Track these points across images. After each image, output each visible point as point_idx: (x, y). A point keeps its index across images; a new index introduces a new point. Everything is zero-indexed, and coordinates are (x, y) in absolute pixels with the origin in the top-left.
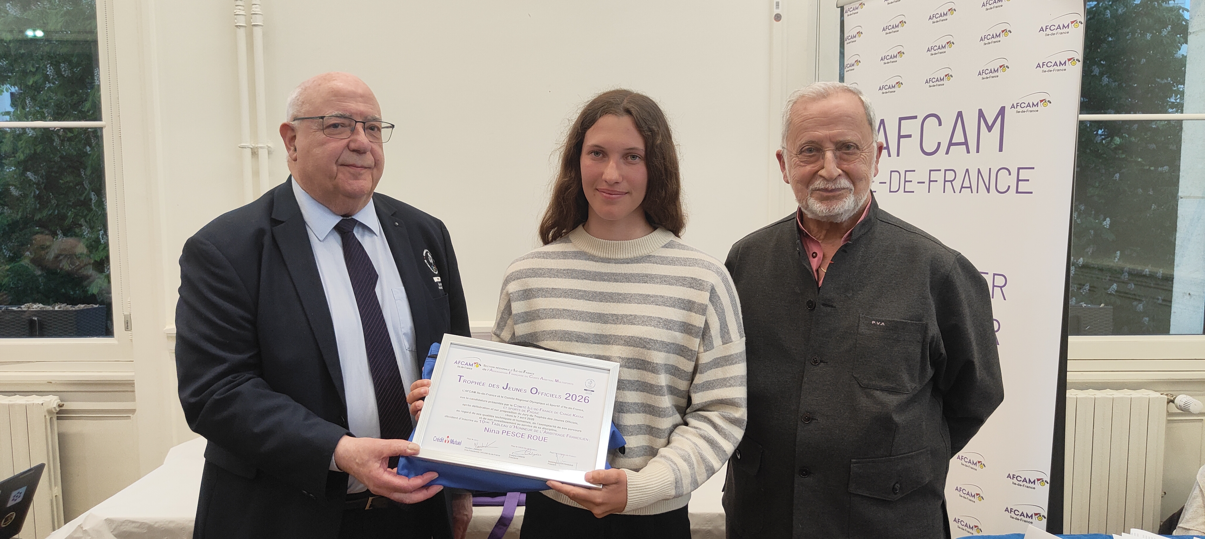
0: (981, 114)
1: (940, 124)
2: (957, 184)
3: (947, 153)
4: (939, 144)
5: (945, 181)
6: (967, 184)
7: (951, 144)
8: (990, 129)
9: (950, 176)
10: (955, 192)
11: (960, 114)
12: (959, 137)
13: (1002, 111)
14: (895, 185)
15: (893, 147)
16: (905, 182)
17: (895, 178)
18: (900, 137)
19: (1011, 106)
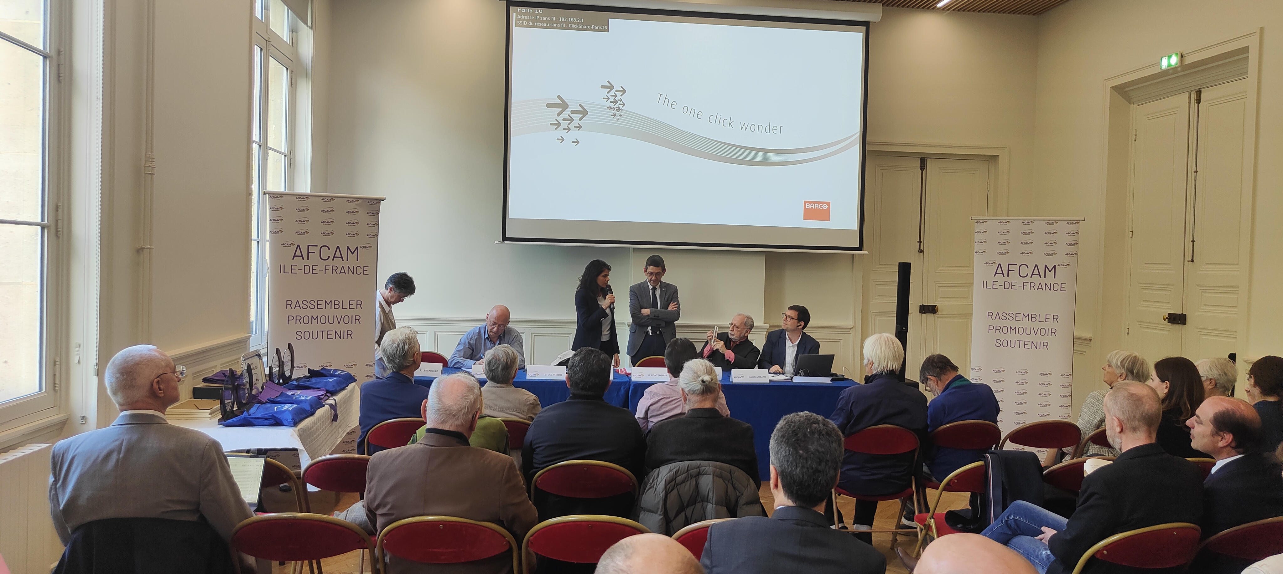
0: (348, 248)
1: (329, 249)
2: (338, 271)
3: (333, 260)
4: (329, 257)
5: (332, 270)
6: (343, 271)
7: (334, 257)
8: (353, 253)
9: (335, 268)
10: (337, 274)
11: (338, 247)
12: (338, 254)
13: (357, 248)
14: (307, 271)
15: (305, 256)
16: (313, 269)
17: (307, 268)
18: (308, 252)
19: (361, 247)
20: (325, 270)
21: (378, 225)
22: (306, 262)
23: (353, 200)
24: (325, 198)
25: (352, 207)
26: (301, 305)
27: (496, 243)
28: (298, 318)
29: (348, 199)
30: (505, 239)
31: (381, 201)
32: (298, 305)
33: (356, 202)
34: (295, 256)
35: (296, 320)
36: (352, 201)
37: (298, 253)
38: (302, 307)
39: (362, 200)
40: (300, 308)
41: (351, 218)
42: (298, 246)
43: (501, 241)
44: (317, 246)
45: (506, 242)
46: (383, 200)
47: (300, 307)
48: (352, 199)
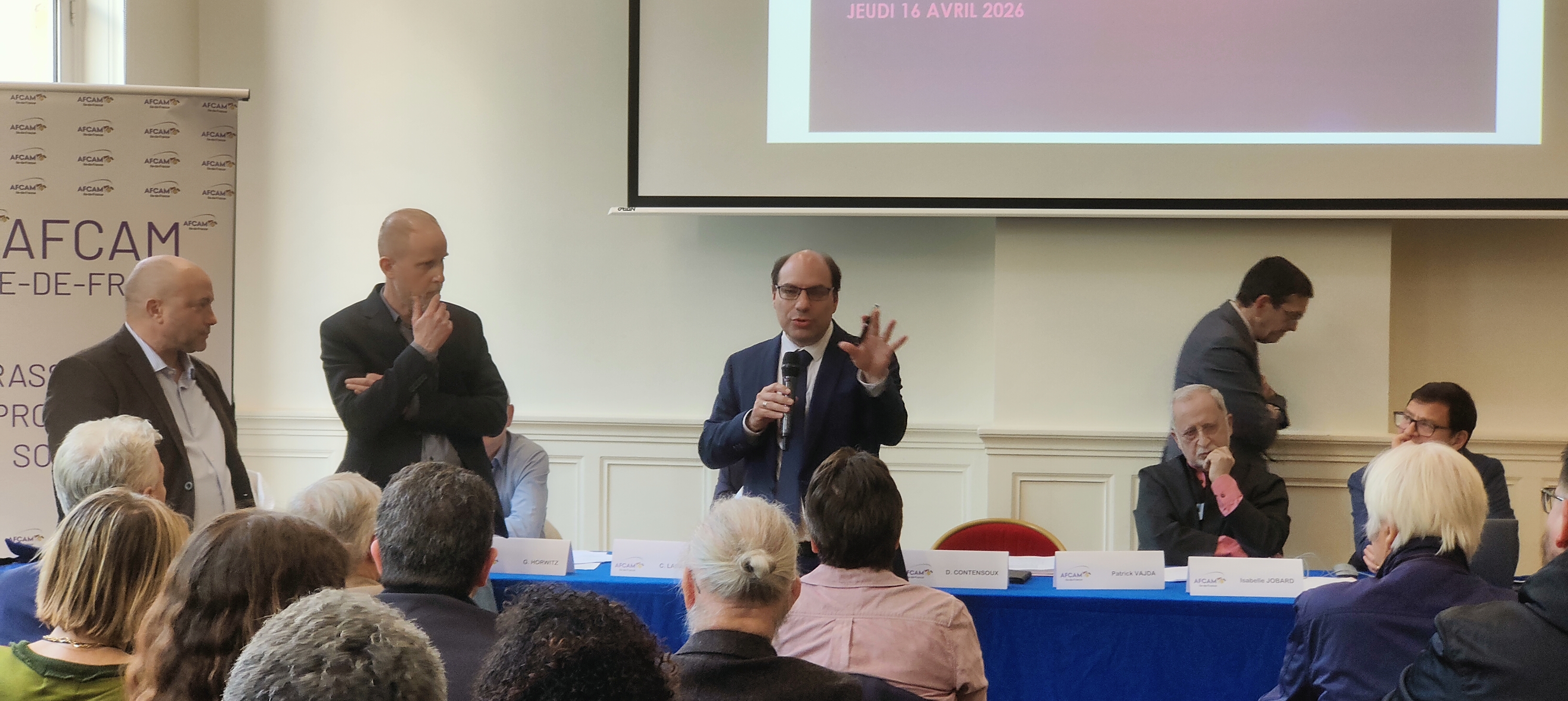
0: (151, 226)
1: (101, 231)
3: (111, 258)
4: (101, 250)
5: (110, 285)
7: (115, 250)
8: (163, 240)
9: (116, 279)
11: (124, 225)
13: (176, 227)
14: (42, 287)
15: (37, 249)
16: (57, 284)
17: (42, 280)
18: (45, 239)
19: (186, 224)
20: (91, 284)
21: (235, 164)
22: (38, 263)
23: (163, 99)
24: (87, 95)
25: (160, 117)
26: (28, 377)
27: (612, 214)
28: (20, 411)
29: (149, 98)
30: (635, 200)
31: (240, 102)
32: (18, 377)
33: (171, 105)
34: (9, 248)
35: (14, 416)
36: (161, 102)
37: (18, 241)
38: (30, 381)
39: (186, 99)
40: (25, 386)
41: (158, 147)
42: (19, 222)
43: (626, 206)
44: (67, 222)
45: (638, 210)
46: (246, 99)
47: (23, 381)
48: (159, 98)
